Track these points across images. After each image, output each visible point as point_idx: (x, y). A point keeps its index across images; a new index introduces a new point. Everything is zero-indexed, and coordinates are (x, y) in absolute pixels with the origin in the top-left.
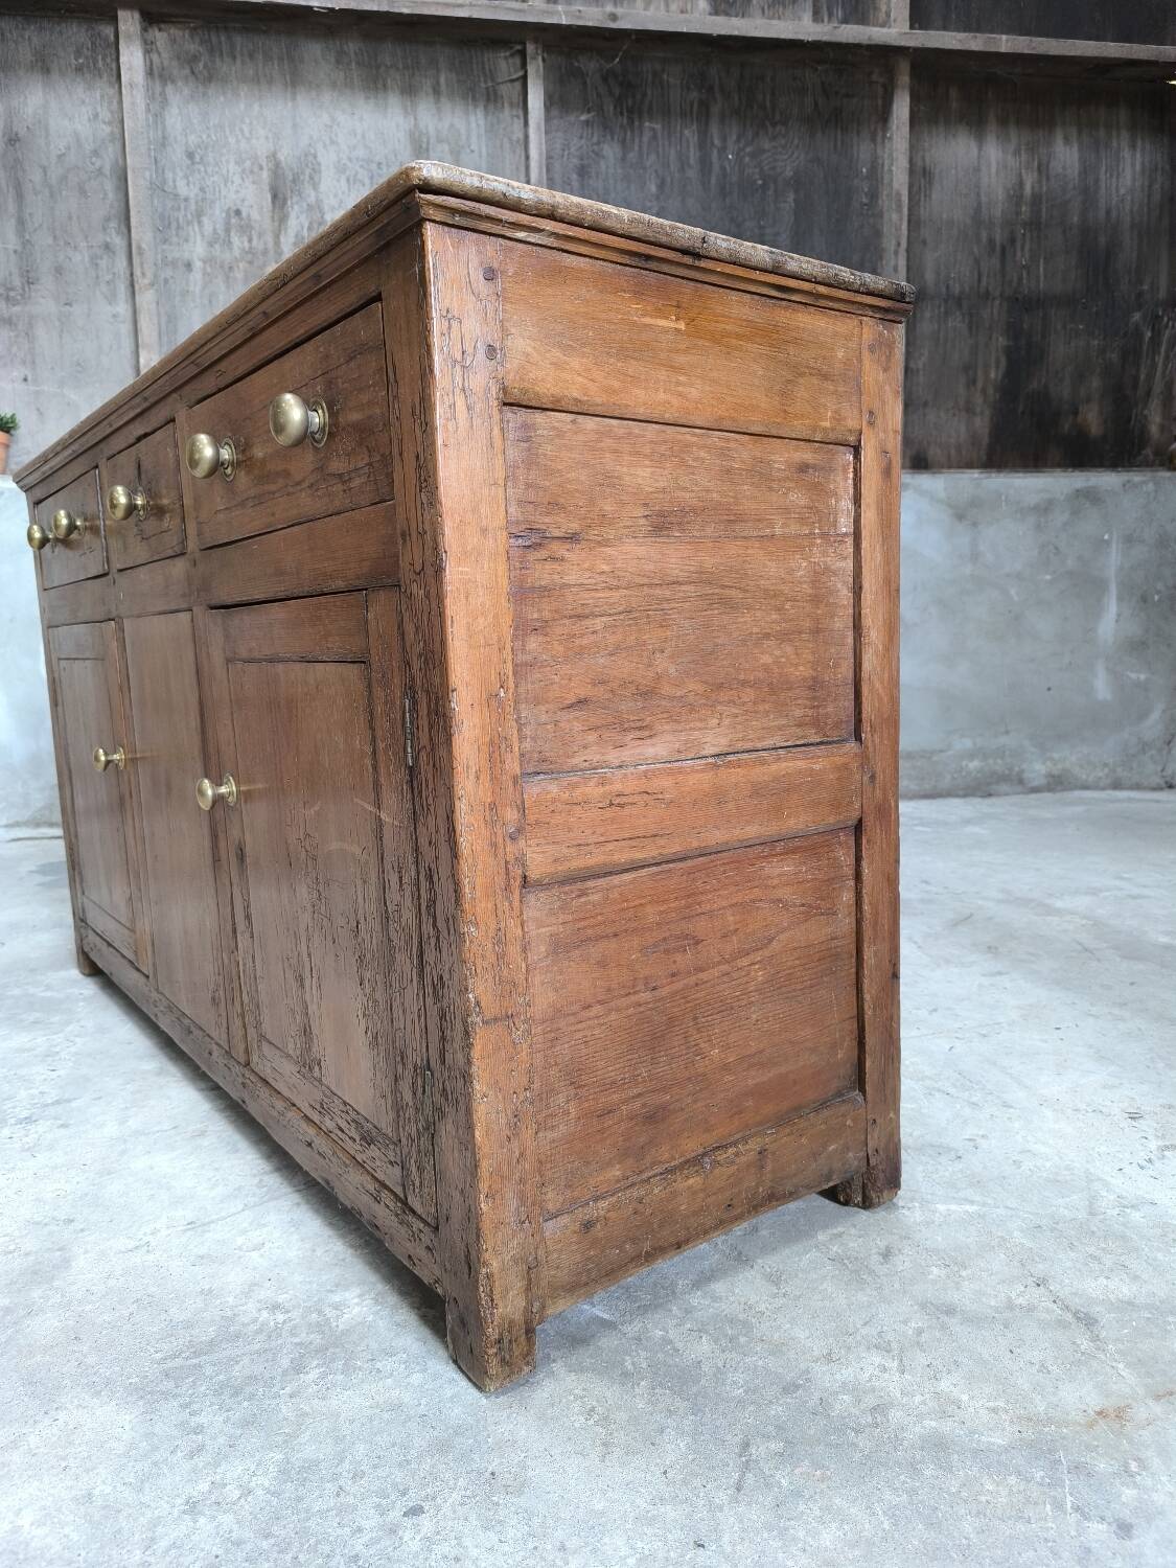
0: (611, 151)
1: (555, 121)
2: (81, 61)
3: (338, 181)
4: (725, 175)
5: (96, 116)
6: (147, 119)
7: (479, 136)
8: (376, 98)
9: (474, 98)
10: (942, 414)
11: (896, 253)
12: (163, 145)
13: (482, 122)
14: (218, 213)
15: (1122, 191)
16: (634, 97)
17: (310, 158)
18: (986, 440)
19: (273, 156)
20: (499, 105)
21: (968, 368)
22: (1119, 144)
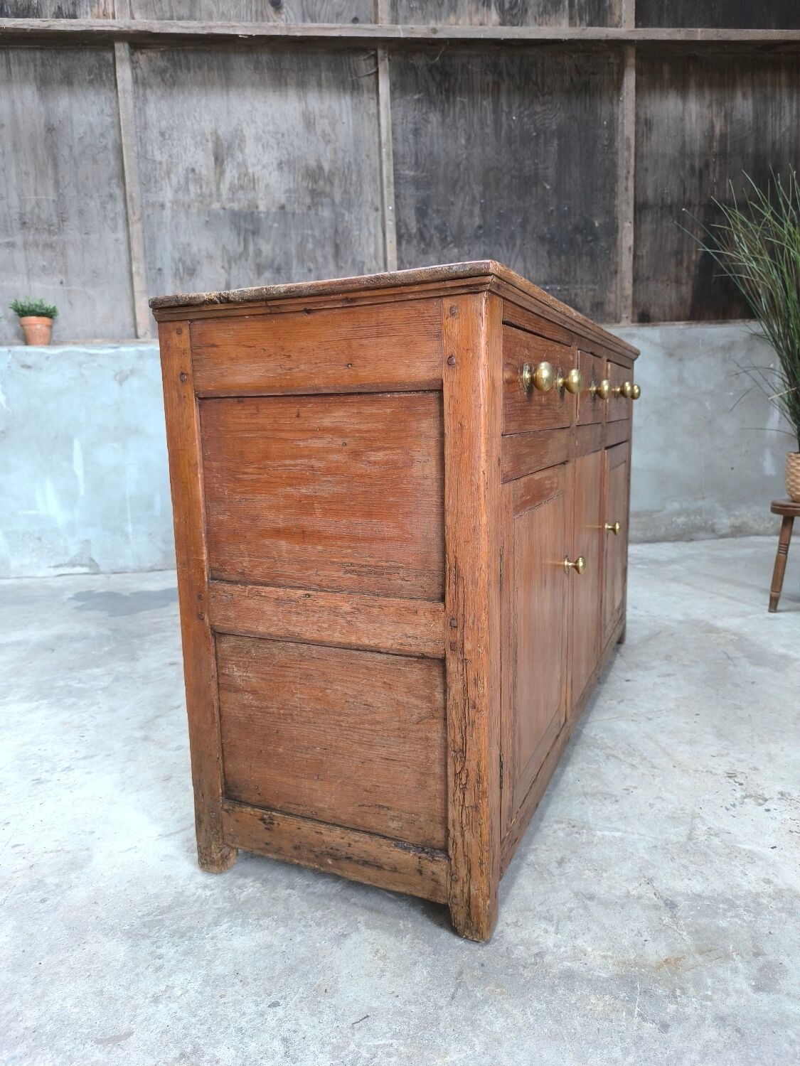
0: (435, 118)
1: (398, 100)
2: (92, 77)
3: (257, 147)
4: (511, 130)
5: (102, 111)
6: (135, 113)
7: (348, 113)
8: (281, 91)
9: (344, 89)
10: (659, 285)
11: (627, 178)
12: (145, 129)
13: (349, 103)
14: (180, 170)
15: (783, 129)
16: (449, 81)
17: (239, 133)
18: (689, 301)
19: (215, 133)
20: (361, 92)
21: (678, 253)
22: (781, 98)
